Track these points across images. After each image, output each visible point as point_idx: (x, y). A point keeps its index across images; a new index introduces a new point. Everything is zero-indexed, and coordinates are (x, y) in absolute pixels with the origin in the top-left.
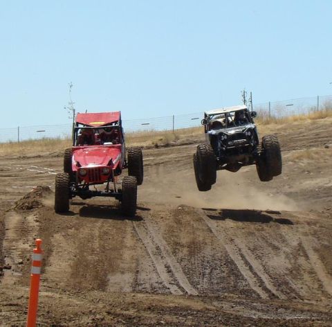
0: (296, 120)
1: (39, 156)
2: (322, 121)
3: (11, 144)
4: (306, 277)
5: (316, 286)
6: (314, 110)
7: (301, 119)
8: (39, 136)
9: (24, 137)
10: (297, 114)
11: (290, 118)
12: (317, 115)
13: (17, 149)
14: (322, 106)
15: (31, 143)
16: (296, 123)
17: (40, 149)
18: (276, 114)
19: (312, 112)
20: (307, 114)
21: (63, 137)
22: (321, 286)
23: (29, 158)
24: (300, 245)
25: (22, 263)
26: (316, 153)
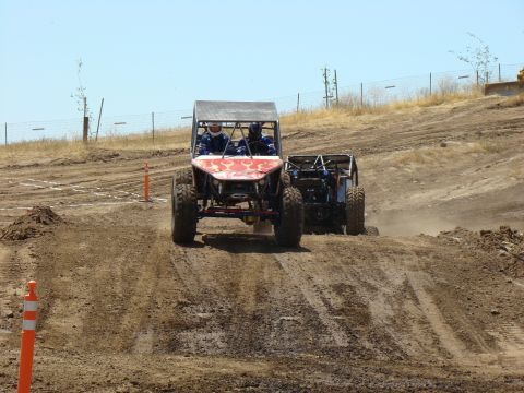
0: (399, 108)
1: (37, 165)
2: (436, 109)
4: (416, 328)
5: (430, 341)
6: (426, 93)
7: (407, 107)
8: (36, 136)
9: (15, 138)
10: (401, 99)
11: (392, 105)
12: (429, 101)
13: (5, 155)
14: (436, 86)
15: (24, 146)
16: (399, 112)
17: (37, 154)
18: (372, 101)
19: (423, 96)
20: (415, 100)
21: (70, 138)
22: (437, 341)
23: (21, 167)
24: (406, 283)
25: (12, 316)
26: (429, 154)
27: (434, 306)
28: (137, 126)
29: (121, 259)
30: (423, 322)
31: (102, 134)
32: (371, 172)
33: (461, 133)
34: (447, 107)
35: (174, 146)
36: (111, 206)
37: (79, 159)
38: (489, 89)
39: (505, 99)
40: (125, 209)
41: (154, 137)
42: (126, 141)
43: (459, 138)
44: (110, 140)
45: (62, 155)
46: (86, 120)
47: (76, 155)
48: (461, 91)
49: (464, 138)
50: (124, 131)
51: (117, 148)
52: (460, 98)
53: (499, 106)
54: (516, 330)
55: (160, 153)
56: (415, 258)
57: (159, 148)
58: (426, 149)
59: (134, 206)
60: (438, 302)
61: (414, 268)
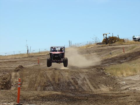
0: (82, 47)
1: (19, 58)
3: (12, 55)
4: (86, 85)
6: (87, 45)
7: (83, 47)
8: (19, 53)
9: (15, 54)
10: (82, 46)
12: (87, 46)
13: (14, 57)
15: (17, 55)
17: (19, 56)
18: (77, 46)
20: (85, 46)
21: (25, 53)
22: (89, 88)
23: (17, 59)
24: (84, 78)
25: (16, 85)
26: (87, 55)
28: (37, 51)
29: (35, 74)
30: (87, 84)
33: (93, 51)
34: (91, 47)
35: (43, 54)
36: (33, 65)
37: (27, 57)
38: (97, 44)
39: (100, 46)
40: (35, 66)
41: (40, 53)
42: (35, 54)
43: (92, 52)
45: (24, 56)
46: (28, 50)
47: (26, 56)
48: (93, 44)
50: (35, 52)
51: (33, 55)
53: (99, 47)
54: (103, 85)
55: (41, 56)
56: (86, 73)
57: (40, 55)
58: (87, 54)
59: (37, 65)
60: (90, 81)
61: (85, 75)
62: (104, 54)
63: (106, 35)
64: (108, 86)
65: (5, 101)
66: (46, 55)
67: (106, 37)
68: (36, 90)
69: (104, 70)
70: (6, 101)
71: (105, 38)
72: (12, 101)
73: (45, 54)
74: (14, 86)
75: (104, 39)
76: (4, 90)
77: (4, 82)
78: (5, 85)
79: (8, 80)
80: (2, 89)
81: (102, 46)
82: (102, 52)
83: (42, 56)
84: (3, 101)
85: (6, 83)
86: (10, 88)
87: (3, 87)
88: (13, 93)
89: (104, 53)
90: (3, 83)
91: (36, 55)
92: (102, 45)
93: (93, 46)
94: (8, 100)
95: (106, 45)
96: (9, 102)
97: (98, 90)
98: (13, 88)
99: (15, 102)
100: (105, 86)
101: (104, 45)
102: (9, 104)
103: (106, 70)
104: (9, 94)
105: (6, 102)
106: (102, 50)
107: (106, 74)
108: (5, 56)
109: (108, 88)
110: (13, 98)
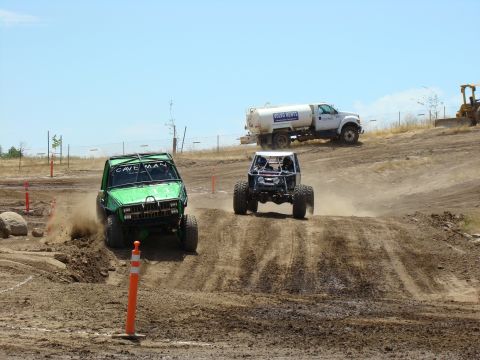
0: (378, 134)
2: (403, 135)
4: (388, 277)
5: (397, 286)
6: (396, 125)
7: (384, 133)
10: (380, 129)
11: (374, 132)
12: (398, 130)
14: (403, 121)
19: (394, 127)
20: (389, 128)
22: (402, 286)
24: (382, 248)
25: (125, 265)
26: (398, 164)
27: (401, 263)
30: (393, 273)
31: (185, 149)
32: (360, 176)
33: (419, 151)
34: (410, 134)
35: (231, 158)
38: (438, 122)
39: (448, 130)
41: (218, 151)
42: (200, 154)
43: (417, 154)
44: (191, 154)
46: (175, 140)
48: (419, 124)
49: (421, 154)
50: (200, 147)
51: (195, 158)
52: (419, 128)
53: (444, 134)
54: (454, 279)
55: (222, 162)
56: (389, 232)
57: (221, 158)
58: (396, 160)
59: (206, 197)
60: (403, 260)
61: (388, 238)
62: (461, 162)
63: (474, 89)
64: (474, 280)
65: (80, 322)
66: (243, 161)
67: (471, 98)
68: (200, 287)
69: (461, 223)
70: (83, 323)
71: (468, 102)
72: (108, 323)
73: (239, 157)
74: (117, 269)
75: (465, 105)
76: (80, 285)
77: (83, 254)
78: (86, 265)
79: (96, 250)
80: (75, 280)
81: (456, 133)
82: (454, 155)
83: (229, 161)
84: (74, 323)
85: (90, 257)
86: (105, 276)
87: (77, 274)
88: (115, 295)
89: (462, 157)
90: (79, 256)
91: (204, 158)
92: (456, 129)
93: (419, 132)
94: (92, 320)
95: (472, 128)
96: (97, 330)
97: (435, 296)
98: (113, 279)
99: (117, 330)
100: (462, 284)
101: (462, 129)
102: (97, 334)
103: (467, 222)
104: (96, 298)
105: (83, 328)
106: (454, 146)
107: (468, 236)
108: (92, 159)
109: (472, 290)
110: (110, 315)
